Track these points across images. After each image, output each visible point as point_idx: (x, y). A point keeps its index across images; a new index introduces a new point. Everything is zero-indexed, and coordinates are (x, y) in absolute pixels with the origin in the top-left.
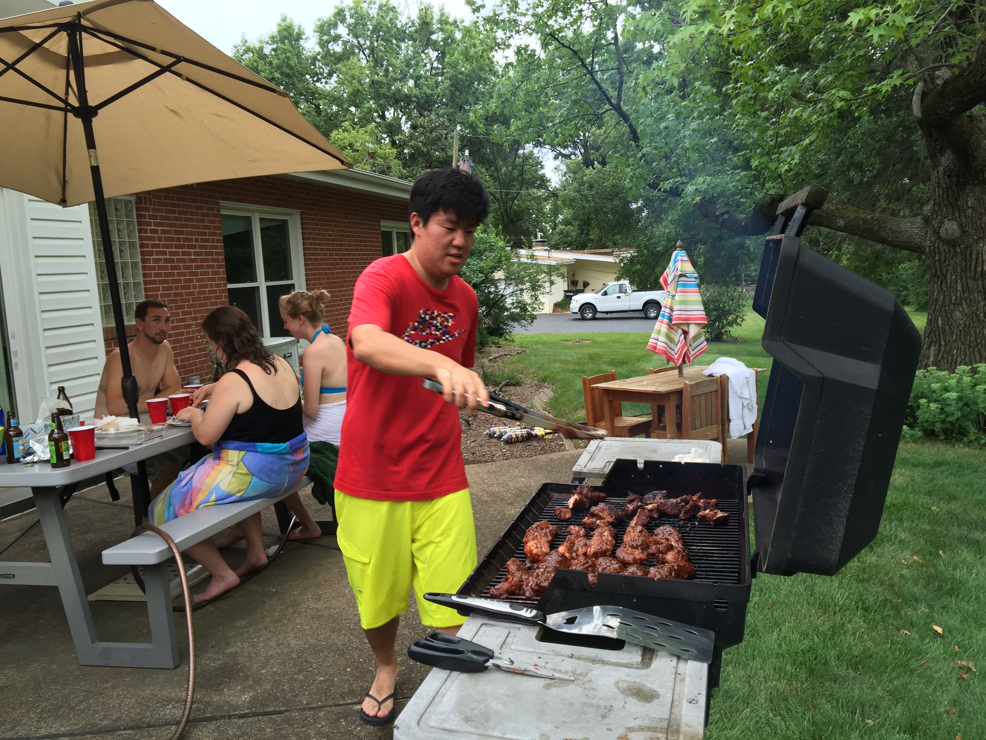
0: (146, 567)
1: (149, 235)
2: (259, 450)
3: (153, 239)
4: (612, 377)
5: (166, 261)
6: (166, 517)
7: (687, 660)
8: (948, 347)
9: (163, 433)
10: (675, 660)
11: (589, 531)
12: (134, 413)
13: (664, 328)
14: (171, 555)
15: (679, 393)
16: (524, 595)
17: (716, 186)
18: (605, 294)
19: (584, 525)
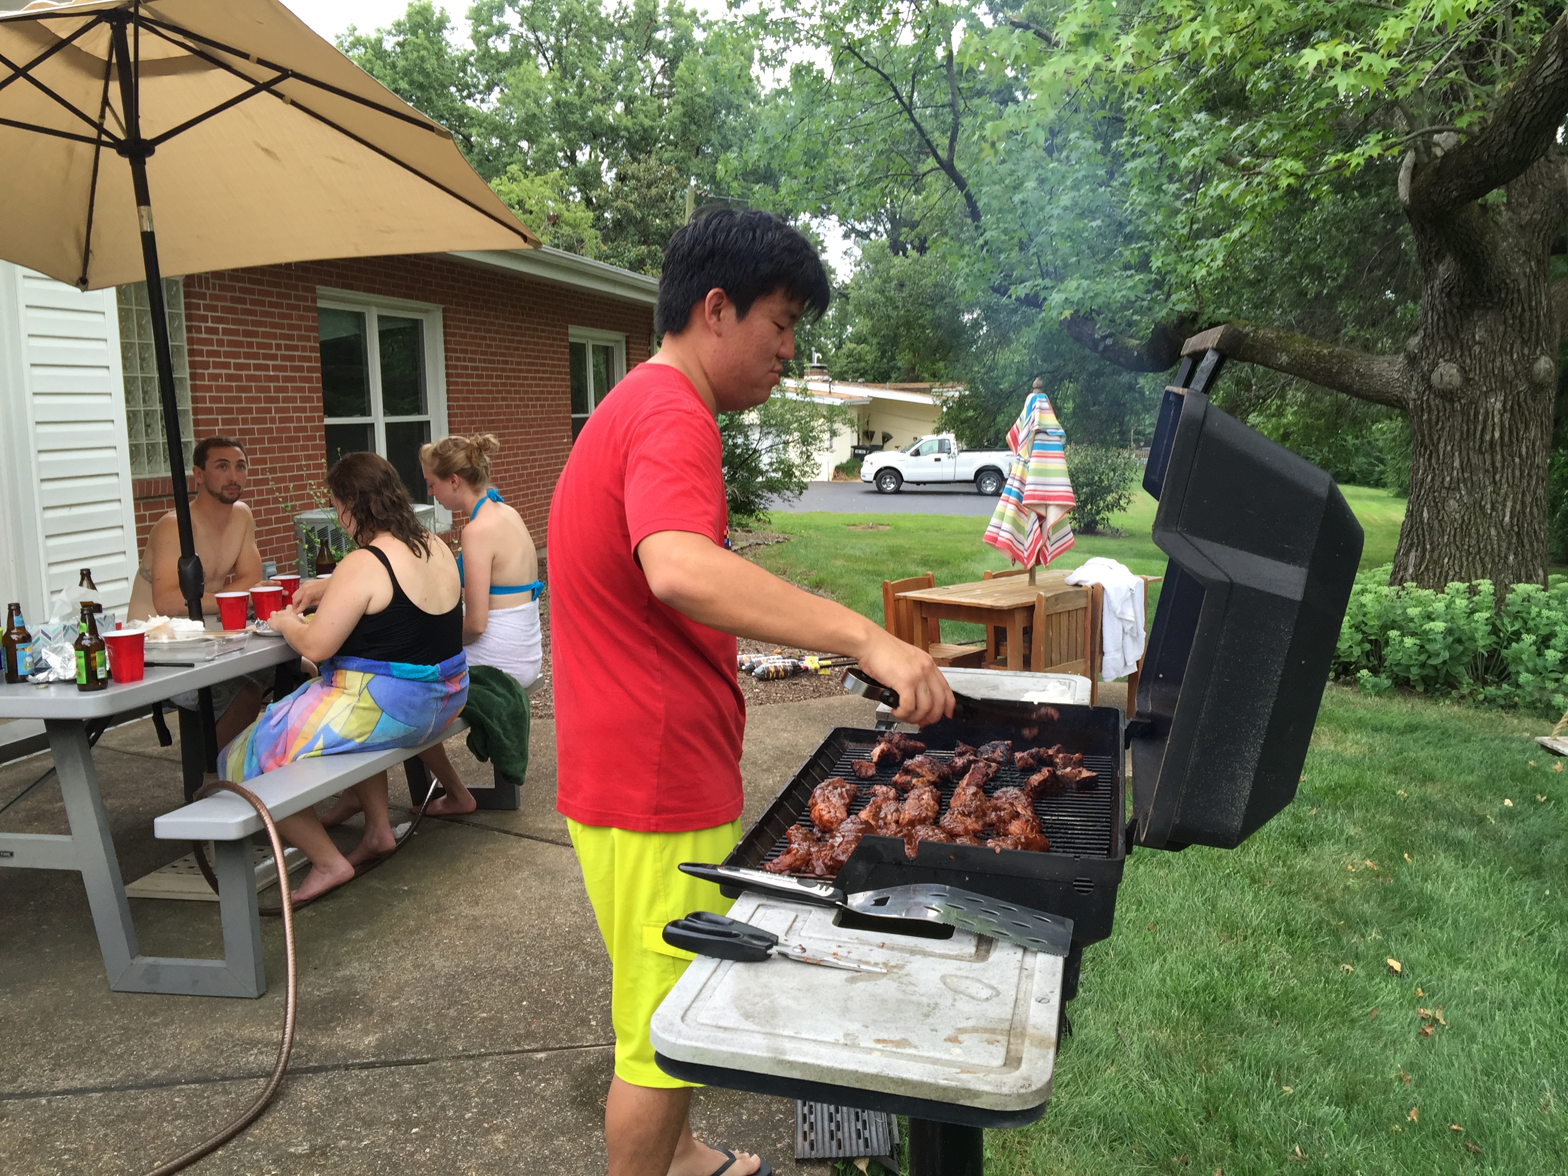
0: (222, 845)
1: (204, 336)
2: (395, 673)
3: (209, 342)
4: (928, 583)
5: (229, 378)
6: (246, 772)
7: (1036, 953)
8: (1436, 553)
9: (245, 645)
10: (1020, 953)
11: (902, 791)
12: (196, 613)
13: (1010, 510)
14: (262, 827)
15: (1029, 609)
16: (813, 872)
17: (1097, 295)
18: (917, 453)
19: (895, 785)
